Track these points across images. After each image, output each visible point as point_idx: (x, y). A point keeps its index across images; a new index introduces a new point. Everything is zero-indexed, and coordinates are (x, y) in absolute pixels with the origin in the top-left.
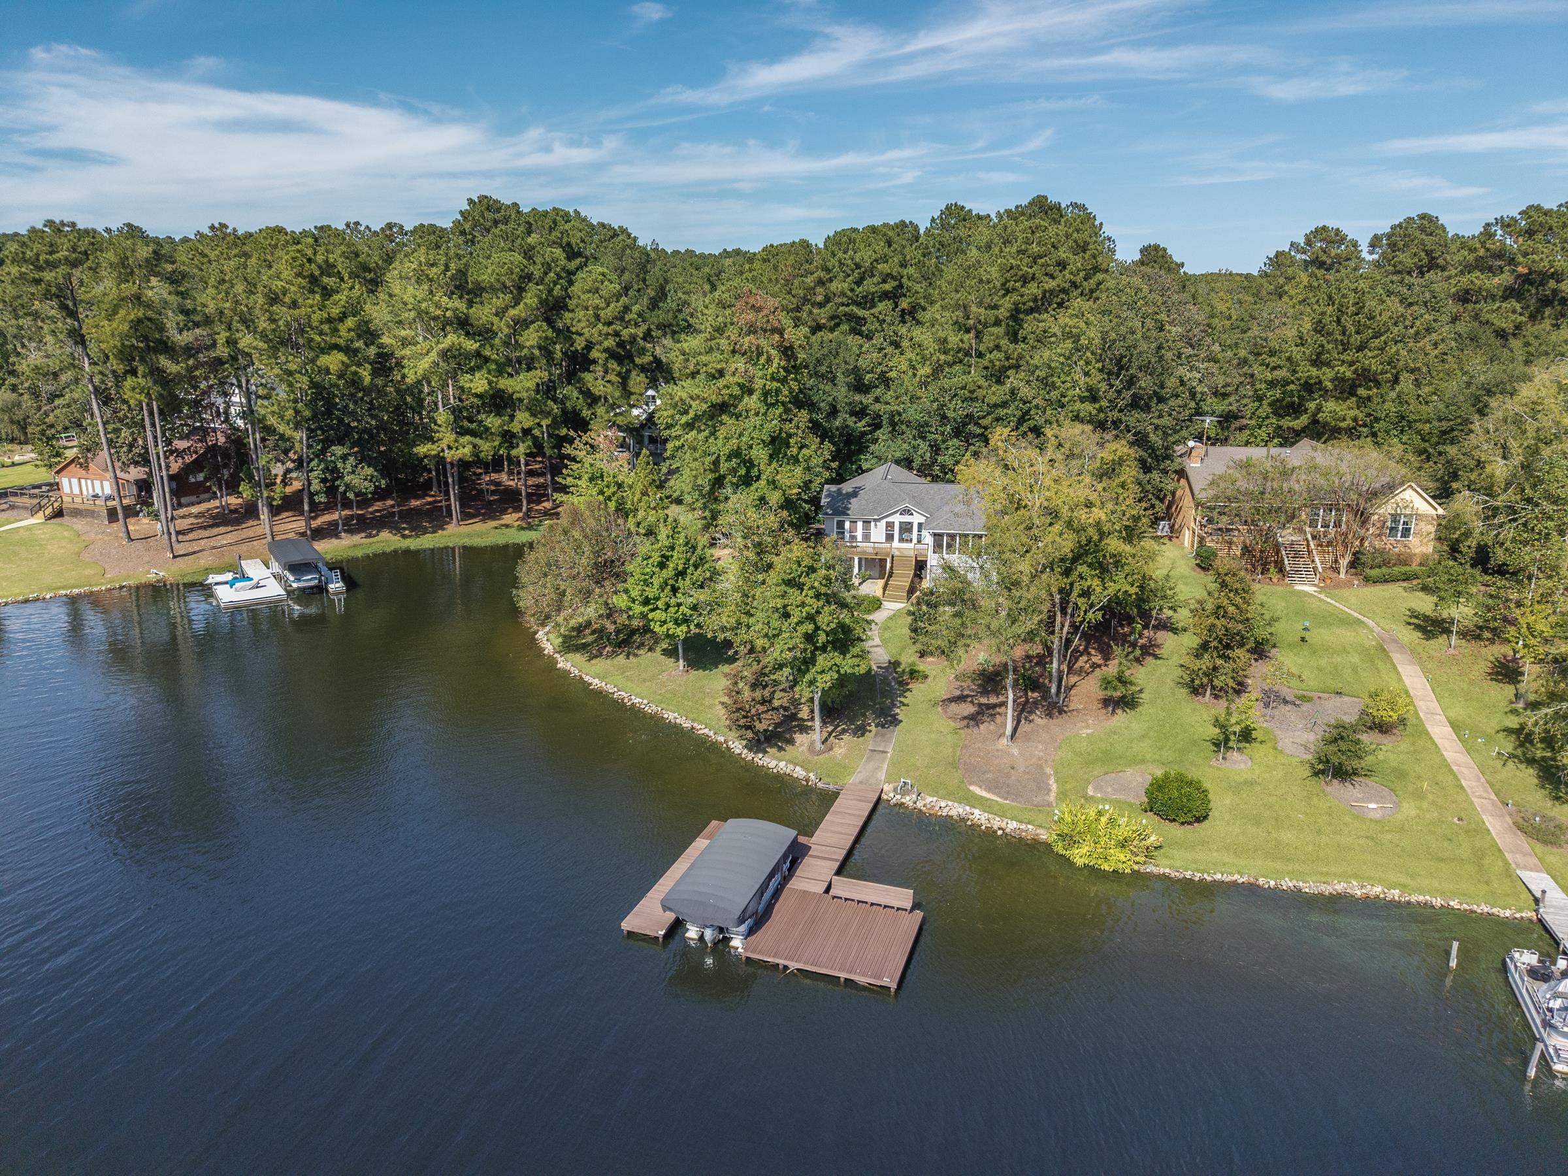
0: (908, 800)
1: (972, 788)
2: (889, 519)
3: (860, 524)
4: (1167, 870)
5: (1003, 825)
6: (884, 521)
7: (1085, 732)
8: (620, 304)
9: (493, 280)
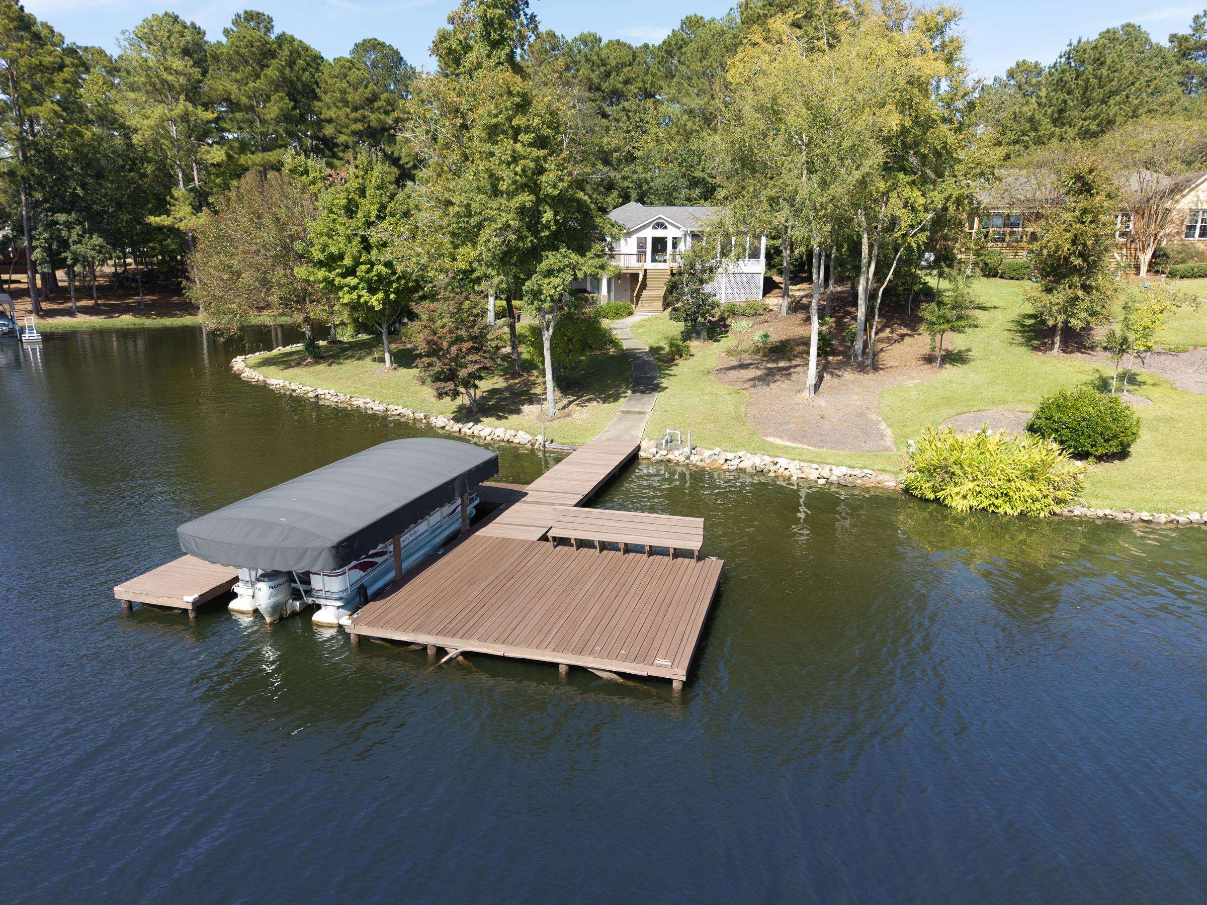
0: (677, 456)
1: (770, 439)
5: (825, 473)
6: (635, 236)
7: (911, 383)
9: (231, 52)
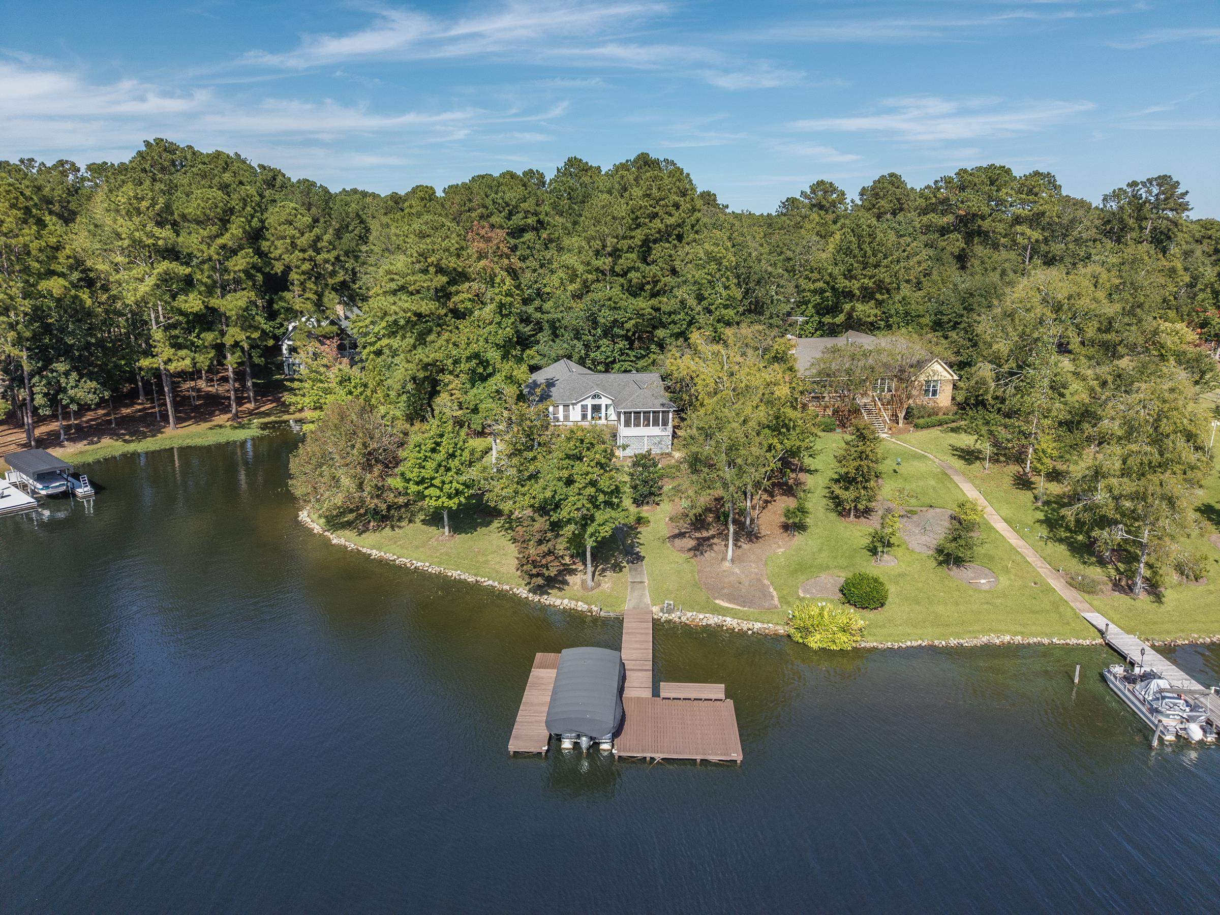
0: (674, 616)
1: (717, 601)
2: (583, 403)
3: (561, 408)
4: (875, 644)
5: (750, 626)
6: (580, 404)
7: (780, 551)
8: (312, 234)
9: (199, 213)
